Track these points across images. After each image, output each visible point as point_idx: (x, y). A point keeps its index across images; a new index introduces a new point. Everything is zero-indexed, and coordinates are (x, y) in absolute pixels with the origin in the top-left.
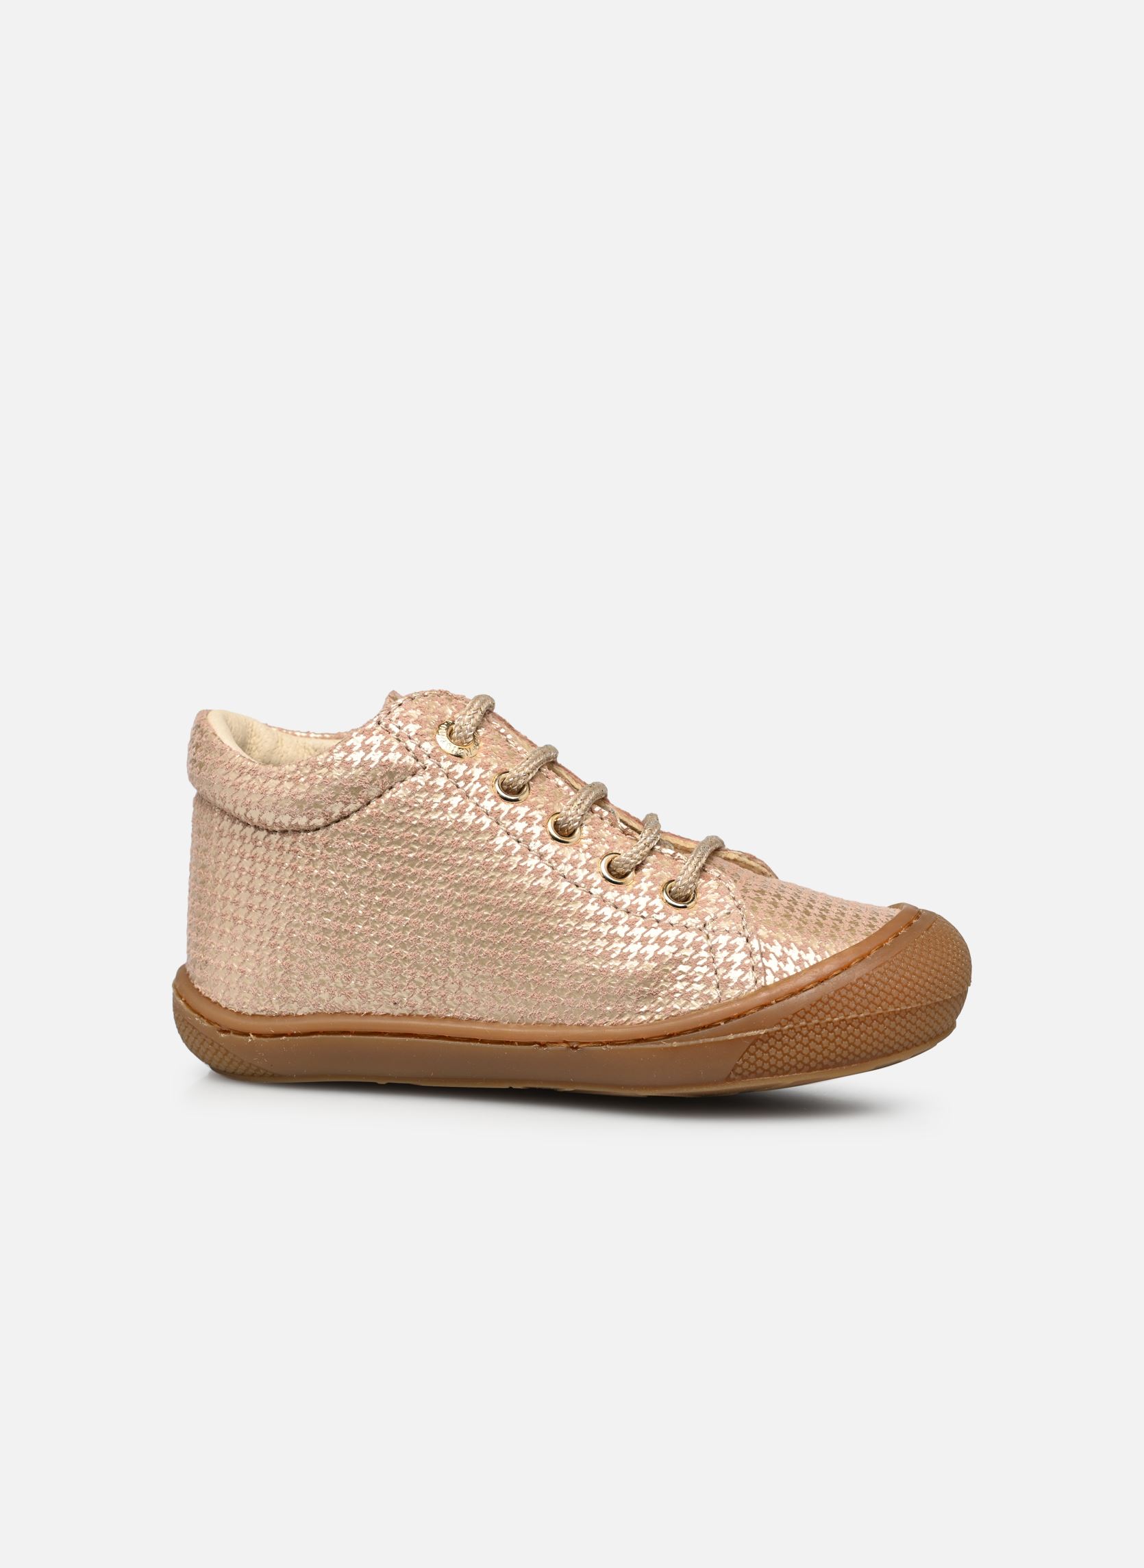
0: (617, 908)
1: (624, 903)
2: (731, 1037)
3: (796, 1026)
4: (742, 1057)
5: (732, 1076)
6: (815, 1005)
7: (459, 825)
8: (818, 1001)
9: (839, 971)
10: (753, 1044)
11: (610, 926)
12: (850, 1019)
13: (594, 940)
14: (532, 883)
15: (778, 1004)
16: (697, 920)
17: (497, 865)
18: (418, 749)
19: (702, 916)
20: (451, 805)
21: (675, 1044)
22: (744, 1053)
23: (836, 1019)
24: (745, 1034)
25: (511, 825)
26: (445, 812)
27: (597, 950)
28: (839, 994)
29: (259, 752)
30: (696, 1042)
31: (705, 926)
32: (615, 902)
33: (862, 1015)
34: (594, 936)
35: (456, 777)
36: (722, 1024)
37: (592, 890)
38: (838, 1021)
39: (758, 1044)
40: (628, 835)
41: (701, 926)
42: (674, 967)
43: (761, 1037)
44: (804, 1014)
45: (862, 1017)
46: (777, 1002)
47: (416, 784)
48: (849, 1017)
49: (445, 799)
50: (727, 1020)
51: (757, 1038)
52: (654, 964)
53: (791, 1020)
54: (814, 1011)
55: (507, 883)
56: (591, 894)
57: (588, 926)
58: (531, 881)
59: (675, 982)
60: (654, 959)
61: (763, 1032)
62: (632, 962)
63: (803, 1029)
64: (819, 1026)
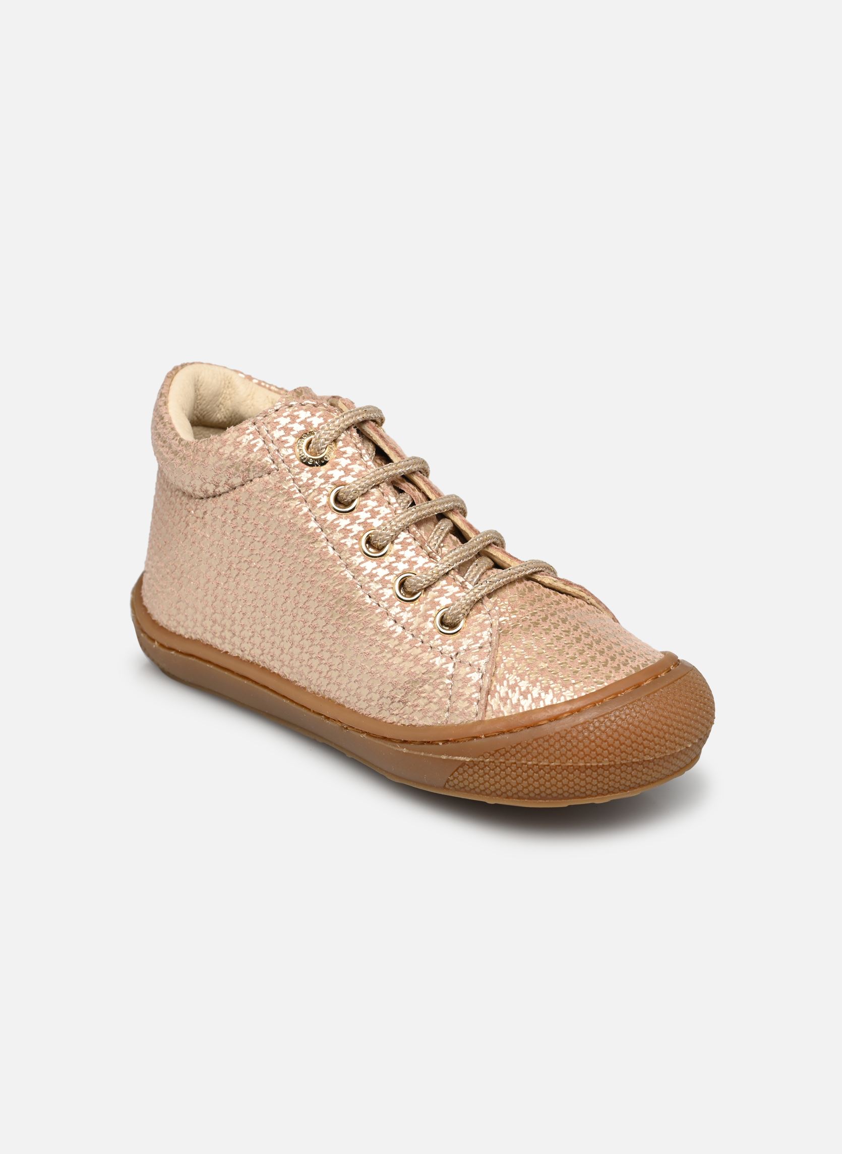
0: (396, 622)
1: (402, 619)
2: (444, 757)
3: (496, 761)
4: (452, 774)
5: (447, 786)
6: (514, 747)
7: (291, 525)
8: (518, 744)
9: (545, 722)
10: (461, 766)
11: (385, 637)
12: (542, 765)
13: (370, 645)
14: (334, 587)
15: (487, 738)
16: (451, 648)
17: (312, 564)
18: (277, 453)
19: (457, 645)
20: (290, 507)
21: (405, 750)
22: (454, 772)
23: (530, 763)
24: (456, 758)
25: (331, 533)
26: (284, 512)
27: (371, 655)
28: (537, 742)
29: (232, 401)
30: (418, 753)
31: (457, 654)
32: (396, 616)
33: (553, 764)
34: (372, 642)
35: (301, 483)
36: (441, 744)
37: (380, 603)
38: (531, 765)
39: (466, 767)
40: (431, 557)
41: (453, 654)
42: (420, 685)
43: (467, 763)
44: (504, 752)
45: (553, 766)
46: (486, 737)
47: (267, 483)
48: (541, 763)
49: (286, 500)
50: (446, 742)
51: (464, 763)
52: (406, 679)
53: (493, 755)
54: (513, 751)
55: (318, 582)
56: (379, 605)
57: (370, 632)
58: (334, 585)
59: (419, 697)
60: (408, 674)
61: (468, 760)
62: (392, 672)
63: (502, 764)
64: (515, 765)
